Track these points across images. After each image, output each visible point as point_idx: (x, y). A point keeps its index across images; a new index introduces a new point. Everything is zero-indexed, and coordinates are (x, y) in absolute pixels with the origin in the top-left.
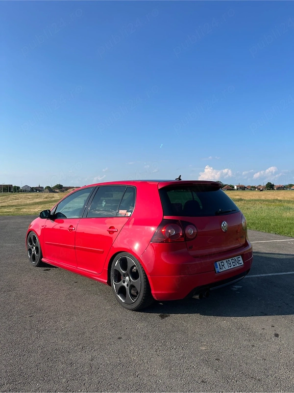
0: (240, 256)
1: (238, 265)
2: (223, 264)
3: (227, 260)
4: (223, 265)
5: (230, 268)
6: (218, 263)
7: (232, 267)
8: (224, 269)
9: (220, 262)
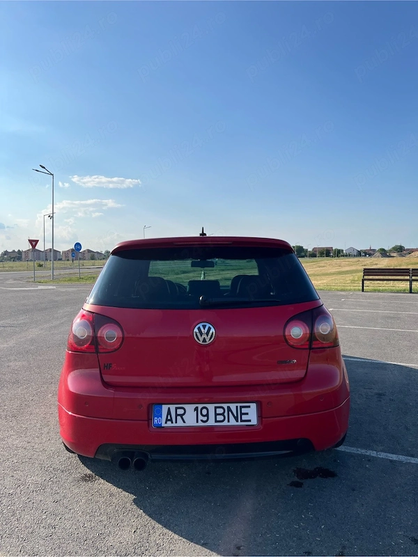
0: (253, 406)
1: (233, 422)
2: (180, 412)
3: (200, 406)
4: (181, 416)
5: (200, 424)
6: (165, 408)
7: (211, 422)
8: (180, 423)
9: (173, 407)
